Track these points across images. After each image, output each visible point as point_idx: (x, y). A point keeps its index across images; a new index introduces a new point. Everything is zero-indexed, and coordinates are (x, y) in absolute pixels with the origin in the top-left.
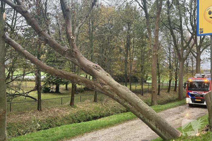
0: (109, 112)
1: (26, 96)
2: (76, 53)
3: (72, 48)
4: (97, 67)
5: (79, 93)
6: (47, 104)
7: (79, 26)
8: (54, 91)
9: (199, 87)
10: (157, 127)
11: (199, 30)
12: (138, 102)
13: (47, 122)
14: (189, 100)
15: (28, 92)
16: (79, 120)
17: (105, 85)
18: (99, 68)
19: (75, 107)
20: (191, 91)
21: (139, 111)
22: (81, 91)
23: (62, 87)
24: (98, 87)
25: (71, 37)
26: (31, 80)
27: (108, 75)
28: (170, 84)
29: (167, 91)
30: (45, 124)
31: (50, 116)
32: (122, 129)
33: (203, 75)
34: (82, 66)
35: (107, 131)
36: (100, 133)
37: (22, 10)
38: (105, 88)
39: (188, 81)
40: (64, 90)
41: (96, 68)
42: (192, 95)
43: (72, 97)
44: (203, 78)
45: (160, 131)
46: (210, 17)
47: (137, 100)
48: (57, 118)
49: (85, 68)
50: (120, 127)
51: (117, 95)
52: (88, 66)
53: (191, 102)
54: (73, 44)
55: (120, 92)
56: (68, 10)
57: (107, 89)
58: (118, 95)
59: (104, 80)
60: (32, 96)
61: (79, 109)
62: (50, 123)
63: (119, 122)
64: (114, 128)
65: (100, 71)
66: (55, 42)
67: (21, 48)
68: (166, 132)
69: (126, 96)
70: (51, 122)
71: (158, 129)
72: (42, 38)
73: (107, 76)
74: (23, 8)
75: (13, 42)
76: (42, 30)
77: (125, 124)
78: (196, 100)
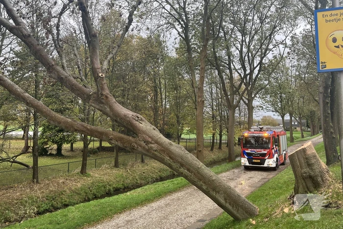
0: (137, 180)
1: (12, 162)
2: (107, 97)
3: (100, 90)
4: (138, 117)
5: (91, 155)
6: (45, 171)
7: (108, 58)
8: (54, 152)
9: (256, 144)
10: (226, 202)
11: (321, 64)
12: (199, 166)
13: (47, 199)
14: (244, 161)
15: (16, 156)
16: (95, 195)
17: (151, 143)
18: (141, 120)
19: (89, 176)
20: (247, 149)
21: (201, 180)
22: (94, 152)
23: (66, 146)
24: (141, 146)
25: (100, 75)
26: (17, 138)
27: (154, 129)
28: (213, 140)
29: (210, 149)
30: (45, 203)
31: (52, 191)
32: (166, 205)
33: (261, 127)
34: (116, 116)
35: (145, 209)
36: (136, 213)
37: (22, 33)
38: (152, 148)
39: (243, 136)
40: (68, 151)
41: (137, 119)
42: (248, 154)
43: (83, 161)
44: (261, 131)
45: (230, 207)
46: (335, 46)
47: (198, 164)
48: (62, 194)
49: (121, 119)
50: (162, 202)
51: (168, 158)
52: (125, 116)
53: (247, 164)
54: (102, 84)
55: (173, 153)
56: (95, 36)
57: (155, 149)
58: (170, 157)
59: (150, 137)
60: (20, 161)
61: (94, 178)
62: (53, 201)
63: (159, 196)
64: (154, 205)
65: (143, 123)
66: (74, 81)
67: (19, 90)
68: (240, 208)
69: (182, 159)
70: (53, 199)
71: (227, 205)
72: (53, 75)
73: (154, 131)
74: (24, 30)
75: (6, 80)
76: (53, 63)
77: (168, 198)
78: (254, 161)
